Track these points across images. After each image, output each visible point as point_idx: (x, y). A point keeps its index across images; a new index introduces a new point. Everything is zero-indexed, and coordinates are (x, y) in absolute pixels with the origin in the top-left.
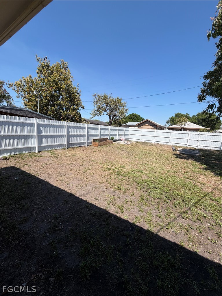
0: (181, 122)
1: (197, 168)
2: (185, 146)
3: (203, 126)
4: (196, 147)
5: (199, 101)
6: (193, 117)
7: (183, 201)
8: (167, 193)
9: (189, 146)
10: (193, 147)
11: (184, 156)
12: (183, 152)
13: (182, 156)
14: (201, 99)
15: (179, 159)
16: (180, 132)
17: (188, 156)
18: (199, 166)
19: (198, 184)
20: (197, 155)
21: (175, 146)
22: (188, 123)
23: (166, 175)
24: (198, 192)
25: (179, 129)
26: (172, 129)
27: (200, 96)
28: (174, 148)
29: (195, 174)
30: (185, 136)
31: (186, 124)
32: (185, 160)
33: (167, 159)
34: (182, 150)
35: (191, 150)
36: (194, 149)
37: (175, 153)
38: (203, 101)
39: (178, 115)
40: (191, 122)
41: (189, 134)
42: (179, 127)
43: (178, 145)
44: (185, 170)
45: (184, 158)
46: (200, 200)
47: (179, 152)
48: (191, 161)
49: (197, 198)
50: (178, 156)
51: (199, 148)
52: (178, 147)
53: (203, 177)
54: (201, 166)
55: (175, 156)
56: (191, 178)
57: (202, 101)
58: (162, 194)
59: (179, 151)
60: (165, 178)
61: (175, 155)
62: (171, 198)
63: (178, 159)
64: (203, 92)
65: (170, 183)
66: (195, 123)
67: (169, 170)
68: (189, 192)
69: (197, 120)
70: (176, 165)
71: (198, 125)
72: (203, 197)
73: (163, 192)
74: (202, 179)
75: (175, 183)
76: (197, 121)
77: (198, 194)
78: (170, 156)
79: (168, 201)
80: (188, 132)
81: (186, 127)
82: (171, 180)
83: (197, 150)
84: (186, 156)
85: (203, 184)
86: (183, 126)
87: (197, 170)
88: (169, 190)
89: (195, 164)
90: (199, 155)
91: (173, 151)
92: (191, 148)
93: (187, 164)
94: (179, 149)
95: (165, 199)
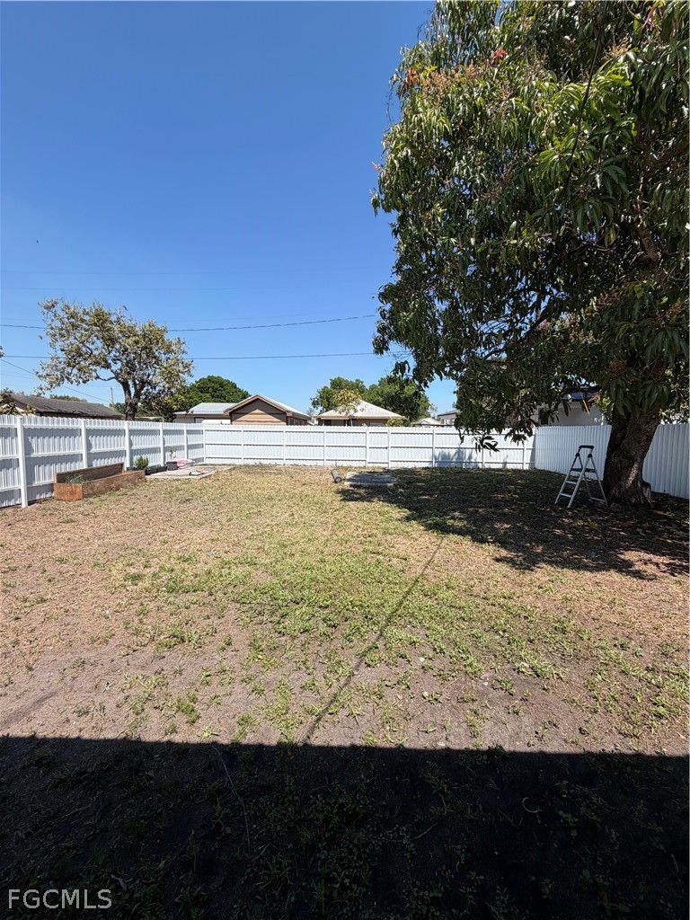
0: (346, 401)
1: (390, 520)
2: (362, 464)
3: (394, 411)
4: (386, 465)
5: (377, 352)
6: (373, 387)
7: (366, 617)
8: (327, 607)
9: (371, 465)
10: (379, 465)
11: (362, 491)
12: (357, 481)
13: (356, 494)
14: (380, 347)
15: (351, 503)
16: (346, 428)
17: (370, 490)
18: (396, 513)
19: (395, 561)
20: (389, 485)
21: (338, 468)
22: (364, 404)
23: (320, 556)
24: (396, 584)
25: (345, 420)
26: (328, 422)
27: (376, 340)
28: (336, 474)
29: (389, 537)
30: (359, 440)
31: (358, 408)
32: (365, 504)
33: (322, 508)
34: (356, 476)
35: (376, 475)
36: (381, 471)
37: (340, 487)
38: (384, 351)
39: (337, 384)
40: (368, 401)
41: (368, 433)
42: (343, 414)
43: (345, 464)
44: (366, 532)
45: (362, 499)
46: (401, 603)
47: (349, 483)
48: (377, 505)
49: (394, 600)
50: (347, 496)
51: (393, 466)
52: (347, 469)
53: (405, 541)
54: (399, 512)
55: (339, 497)
56: (380, 549)
57: (382, 353)
58: (314, 616)
59: (349, 480)
60: (318, 565)
61: (339, 493)
62: (336, 622)
63: (347, 503)
64: (382, 330)
65: (331, 576)
66: (377, 404)
67: (328, 540)
68: (375, 589)
69: (382, 396)
70: (343, 520)
71: (386, 408)
72: (408, 593)
73: (316, 609)
74: (402, 546)
75: (343, 573)
76: (381, 399)
77: (397, 589)
78: (328, 499)
79: (330, 630)
80: (364, 428)
81: (359, 415)
82: (333, 568)
83: (388, 471)
84: (365, 492)
85: (406, 559)
86: (352, 412)
87: (391, 526)
88: (331, 597)
89: (386, 509)
90: (392, 484)
91: (336, 482)
92: (376, 470)
93: (368, 513)
94: (349, 475)
95: (323, 628)
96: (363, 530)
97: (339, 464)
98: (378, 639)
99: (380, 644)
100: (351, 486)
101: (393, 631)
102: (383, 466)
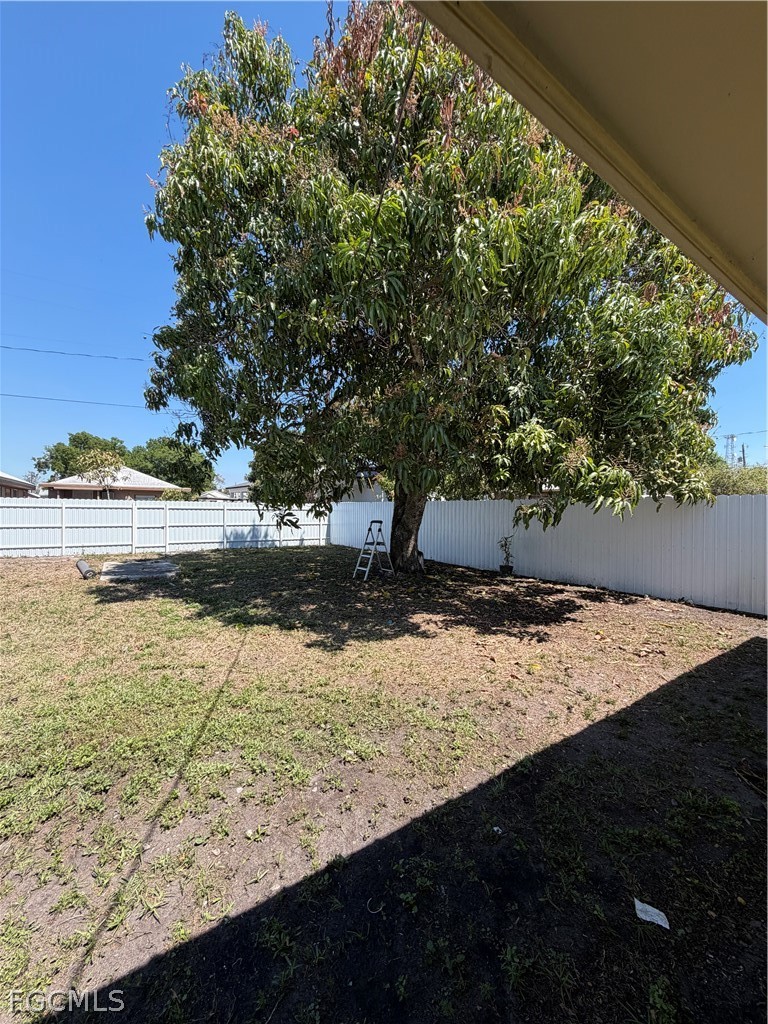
0: (96, 465)
1: (177, 619)
2: (126, 550)
3: (169, 480)
4: (162, 550)
5: (150, 407)
6: (138, 450)
7: (156, 761)
8: (89, 764)
9: (141, 550)
10: (152, 550)
11: (130, 587)
12: (121, 574)
13: (121, 591)
15: (113, 605)
16: (98, 502)
17: (142, 584)
18: (182, 609)
19: (188, 672)
20: (170, 574)
21: (87, 558)
22: (125, 471)
23: (70, 691)
24: (194, 702)
25: (95, 492)
26: (67, 494)
28: (85, 567)
29: (176, 643)
30: (122, 518)
31: (119, 475)
32: (137, 603)
33: (64, 618)
34: (118, 567)
35: (148, 563)
36: (156, 557)
37: (94, 584)
38: (161, 407)
39: (81, 442)
40: (132, 467)
41: (135, 508)
42: (94, 483)
43: (99, 552)
44: (142, 641)
45: (131, 597)
47: (108, 577)
48: (155, 603)
50: (106, 595)
51: (171, 550)
52: (102, 558)
53: (199, 644)
54: (187, 609)
55: (93, 599)
56: (166, 661)
57: (158, 408)
59: (107, 573)
60: (66, 705)
61: (92, 592)
62: (107, 782)
63: (107, 605)
64: (158, 380)
65: (90, 716)
66: (148, 472)
67: (79, 664)
68: (166, 717)
69: (151, 462)
70: (104, 630)
71: (157, 477)
72: (211, 710)
73: (69, 774)
74: (197, 651)
75: (111, 707)
76: (150, 466)
78: (75, 604)
79: (97, 800)
80: (129, 502)
81: (120, 484)
82: (93, 703)
83: (166, 557)
84: (135, 588)
85: (203, 667)
86: (108, 481)
87: (177, 627)
88: (94, 748)
89: (169, 607)
90: (173, 574)
91: (85, 578)
92: (148, 557)
93: (143, 615)
94: (106, 566)
95: (84, 799)
96: (138, 639)
97: (88, 551)
98: (176, 785)
99: (181, 792)
100: (112, 581)
101: (198, 767)
102: (157, 550)
